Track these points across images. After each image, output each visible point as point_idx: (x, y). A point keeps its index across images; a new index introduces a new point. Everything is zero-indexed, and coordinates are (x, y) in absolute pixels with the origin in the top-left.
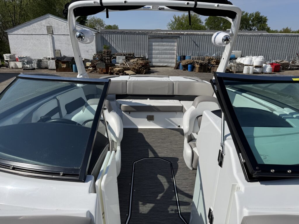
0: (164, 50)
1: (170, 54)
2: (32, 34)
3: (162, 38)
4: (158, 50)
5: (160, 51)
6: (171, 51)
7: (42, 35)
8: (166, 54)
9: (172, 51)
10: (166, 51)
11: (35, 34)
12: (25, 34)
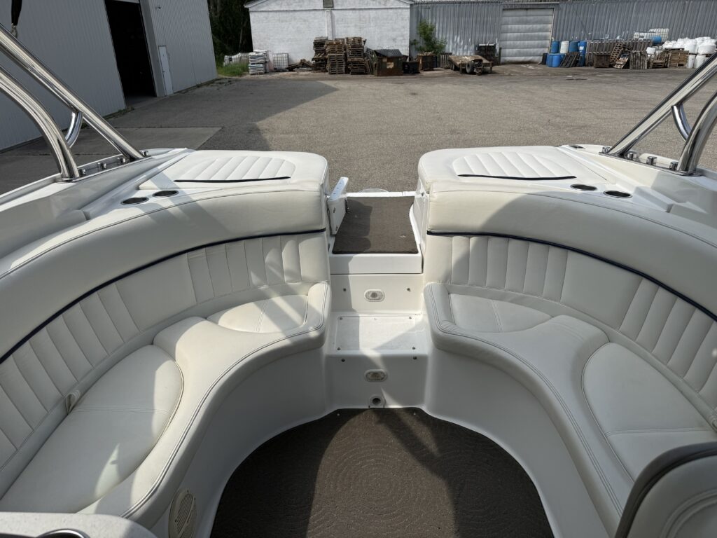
0: (529, 31)
1: (539, 38)
2: (295, 11)
3: (527, 9)
4: (518, 31)
5: (522, 34)
6: (540, 33)
7: (313, 12)
8: (532, 38)
9: (544, 34)
10: (533, 34)
11: (301, 9)
12: (282, 9)
